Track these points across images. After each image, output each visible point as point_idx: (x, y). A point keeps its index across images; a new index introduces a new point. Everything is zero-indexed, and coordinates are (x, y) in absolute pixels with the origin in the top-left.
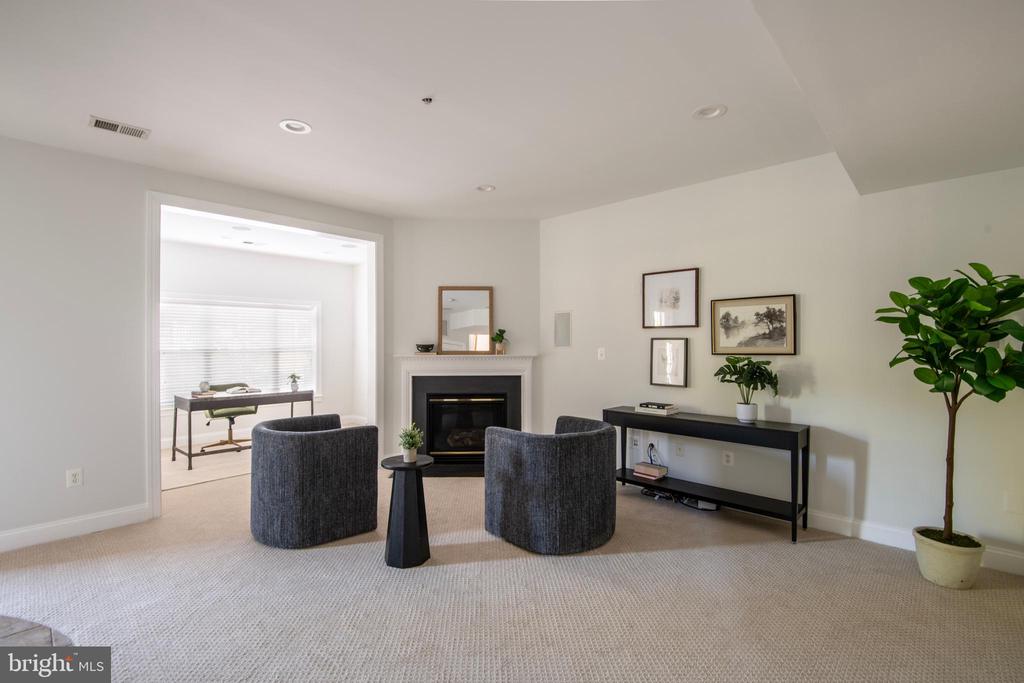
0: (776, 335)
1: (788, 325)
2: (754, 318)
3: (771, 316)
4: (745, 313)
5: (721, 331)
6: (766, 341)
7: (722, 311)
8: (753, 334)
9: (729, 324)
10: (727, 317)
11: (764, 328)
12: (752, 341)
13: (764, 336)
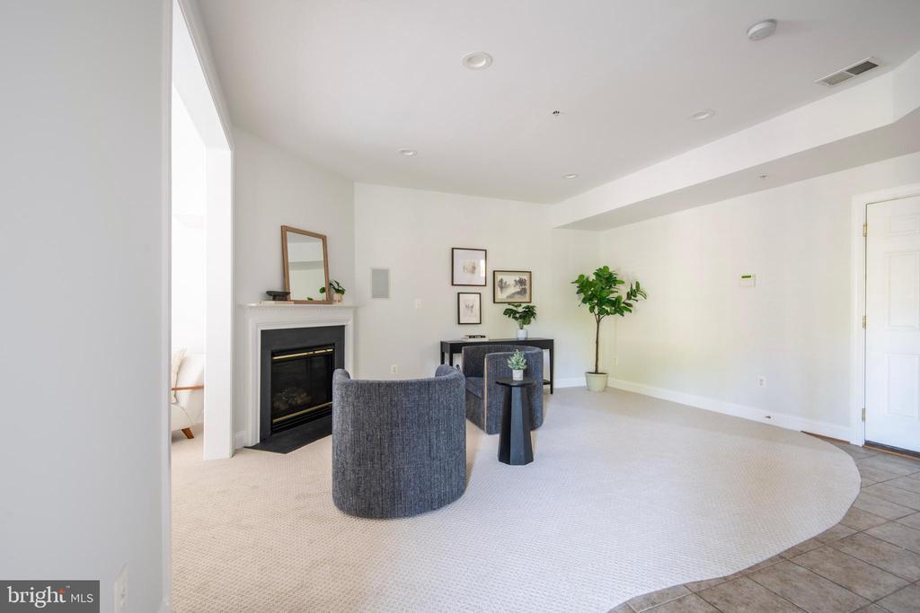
0: (523, 292)
1: (527, 287)
2: (513, 282)
3: (521, 282)
4: (510, 280)
5: (498, 289)
6: (519, 296)
7: (499, 277)
8: (513, 291)
9: (503, 286)
10: (501, 281)
11: (518, 289)
12: (512, 296)
13: (518, 293)
